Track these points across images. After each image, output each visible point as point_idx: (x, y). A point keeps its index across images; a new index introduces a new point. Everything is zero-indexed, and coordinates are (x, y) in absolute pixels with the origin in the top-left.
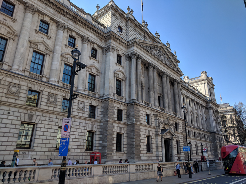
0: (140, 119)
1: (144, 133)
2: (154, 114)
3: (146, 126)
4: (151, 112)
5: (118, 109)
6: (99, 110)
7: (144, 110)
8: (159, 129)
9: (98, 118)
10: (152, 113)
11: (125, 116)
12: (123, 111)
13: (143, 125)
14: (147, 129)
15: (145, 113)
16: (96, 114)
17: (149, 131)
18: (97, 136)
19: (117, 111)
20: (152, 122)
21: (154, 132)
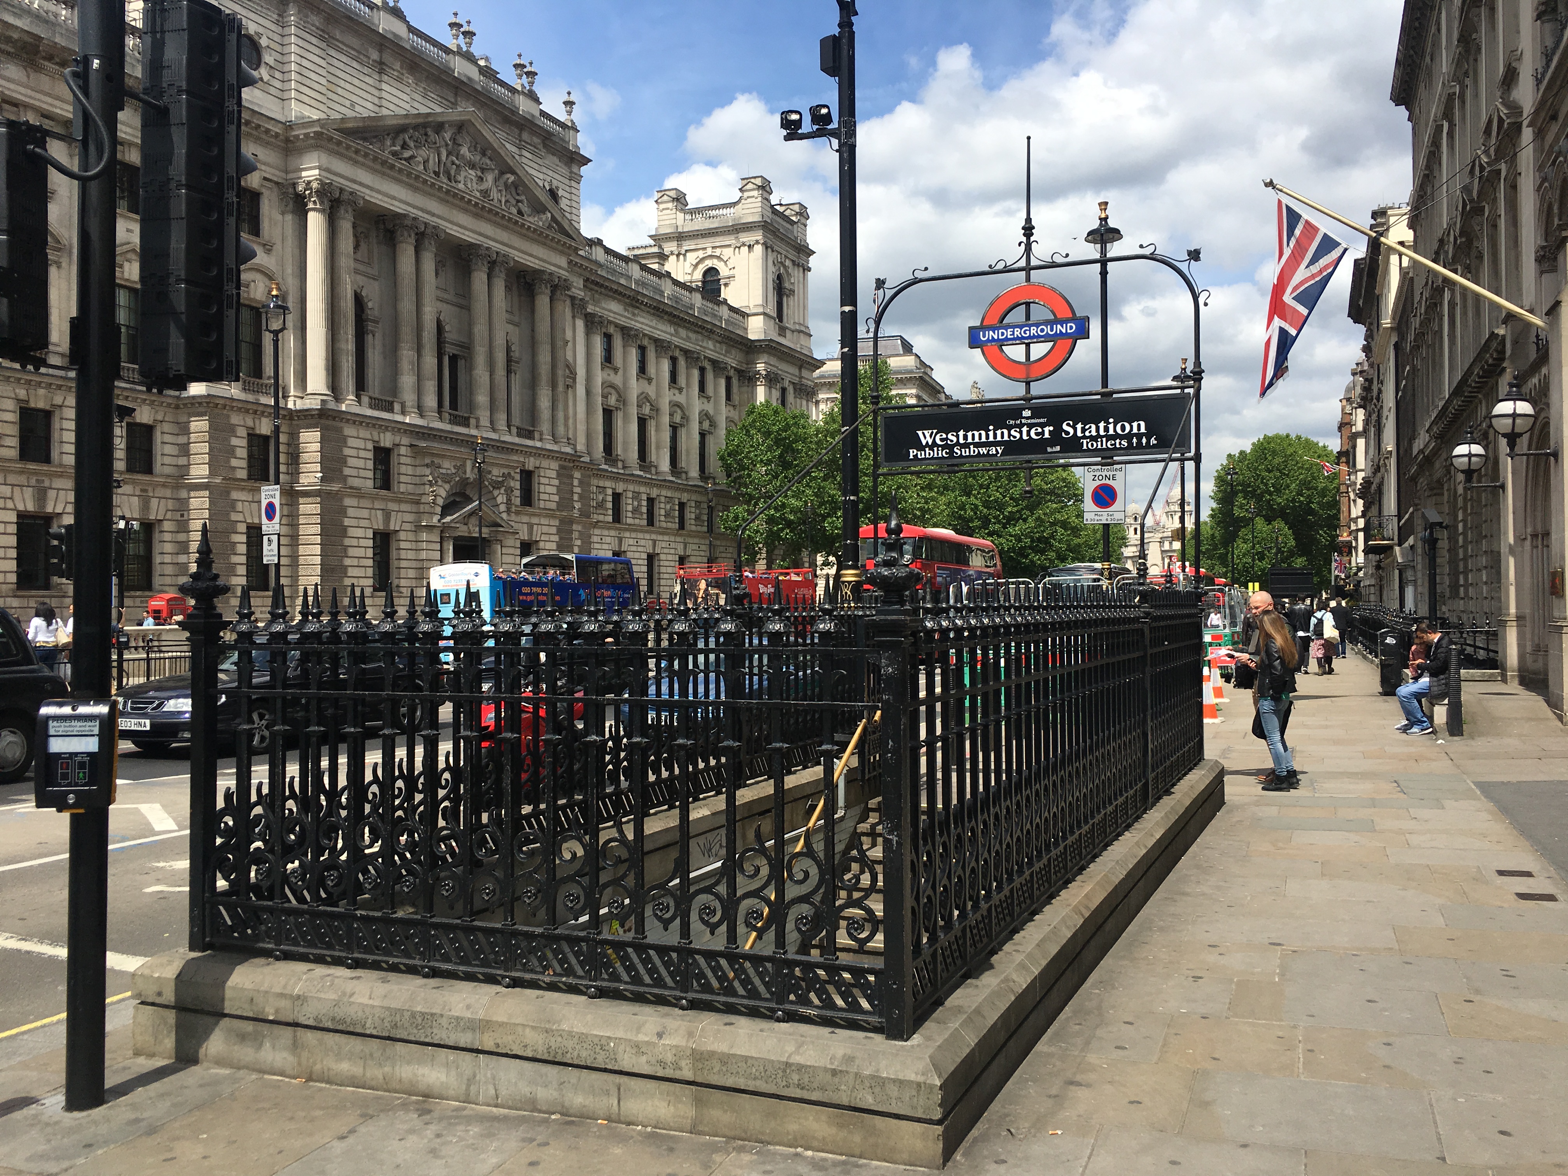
0: (347, 471)
1: (365, 523)
2: (411, 446)
3: (373, 498)
4: (397, 440)
5: (249, 434)
6: (168, 438)
7: (364, 433)
8: (434, 503)
9: (167, 470)
10: (405, 441)
13: (358, 493)
14: (379, 505)
15: (370, 446)
16: (159, 457)
17: (388, 514)
18: (167, 537)
19: (245, 442)
20: (403, 479)
21: (409, 517)
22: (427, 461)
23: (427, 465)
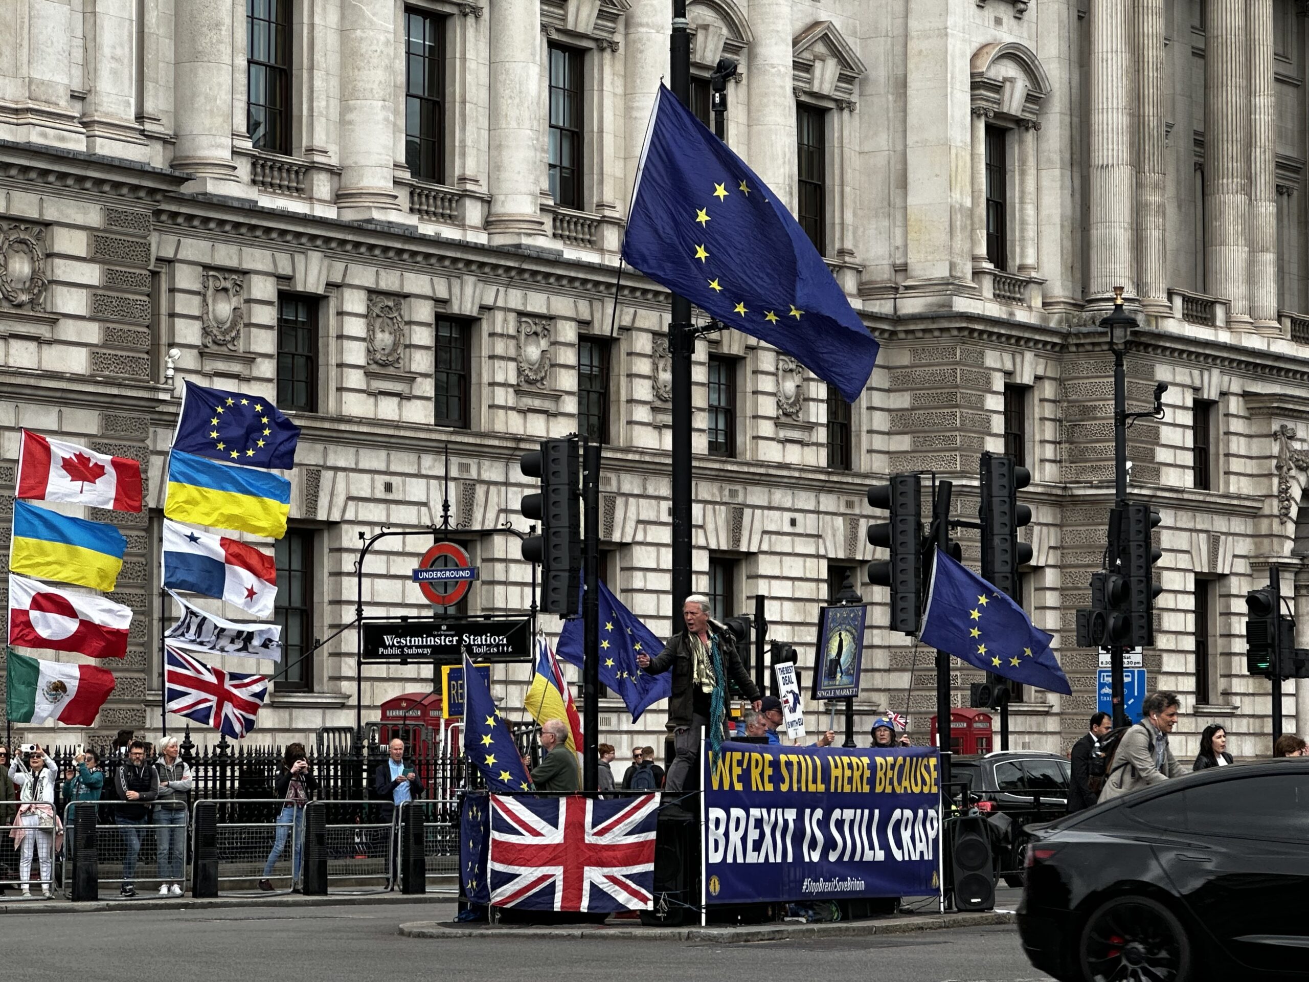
0: (1161, 455)
1: (1183, 561)
2: (1245, 395)
3: (1194, 508)
4: (1225, 384)
5: (1007, 387)
6: (878, 399)
7: (1183, 375)
8: (1284, 515)
9: (879, 464)
10: (1236, 385)
11: (1049, 431)
12: (1037, 395)
13: (1178, 499)
14: (1202, 521)
15: (1189, 399)
16: (864, 437)
17: (1214, 541)
19: (1001, 404)
20: (1236, 465)
21: (1244, 547)
22: (1275, 426)
23: (1275, 435)
